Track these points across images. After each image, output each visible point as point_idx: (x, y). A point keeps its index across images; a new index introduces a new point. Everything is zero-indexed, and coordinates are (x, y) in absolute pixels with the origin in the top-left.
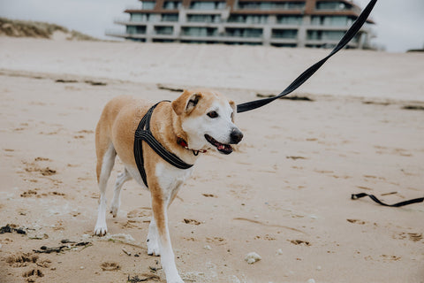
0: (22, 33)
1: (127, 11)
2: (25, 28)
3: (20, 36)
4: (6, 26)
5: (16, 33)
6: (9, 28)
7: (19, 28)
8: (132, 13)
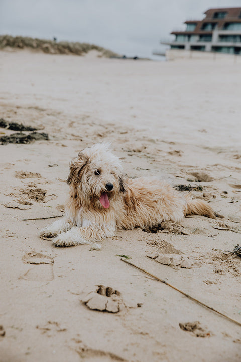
0: (57, 51)
1: (173, 33)
2: (60, 48)
3: (55, 53)
4: (45, 45)
5: (52, 51)
6: (47, 48)
7: (56, 47)
8: (177, 34)
